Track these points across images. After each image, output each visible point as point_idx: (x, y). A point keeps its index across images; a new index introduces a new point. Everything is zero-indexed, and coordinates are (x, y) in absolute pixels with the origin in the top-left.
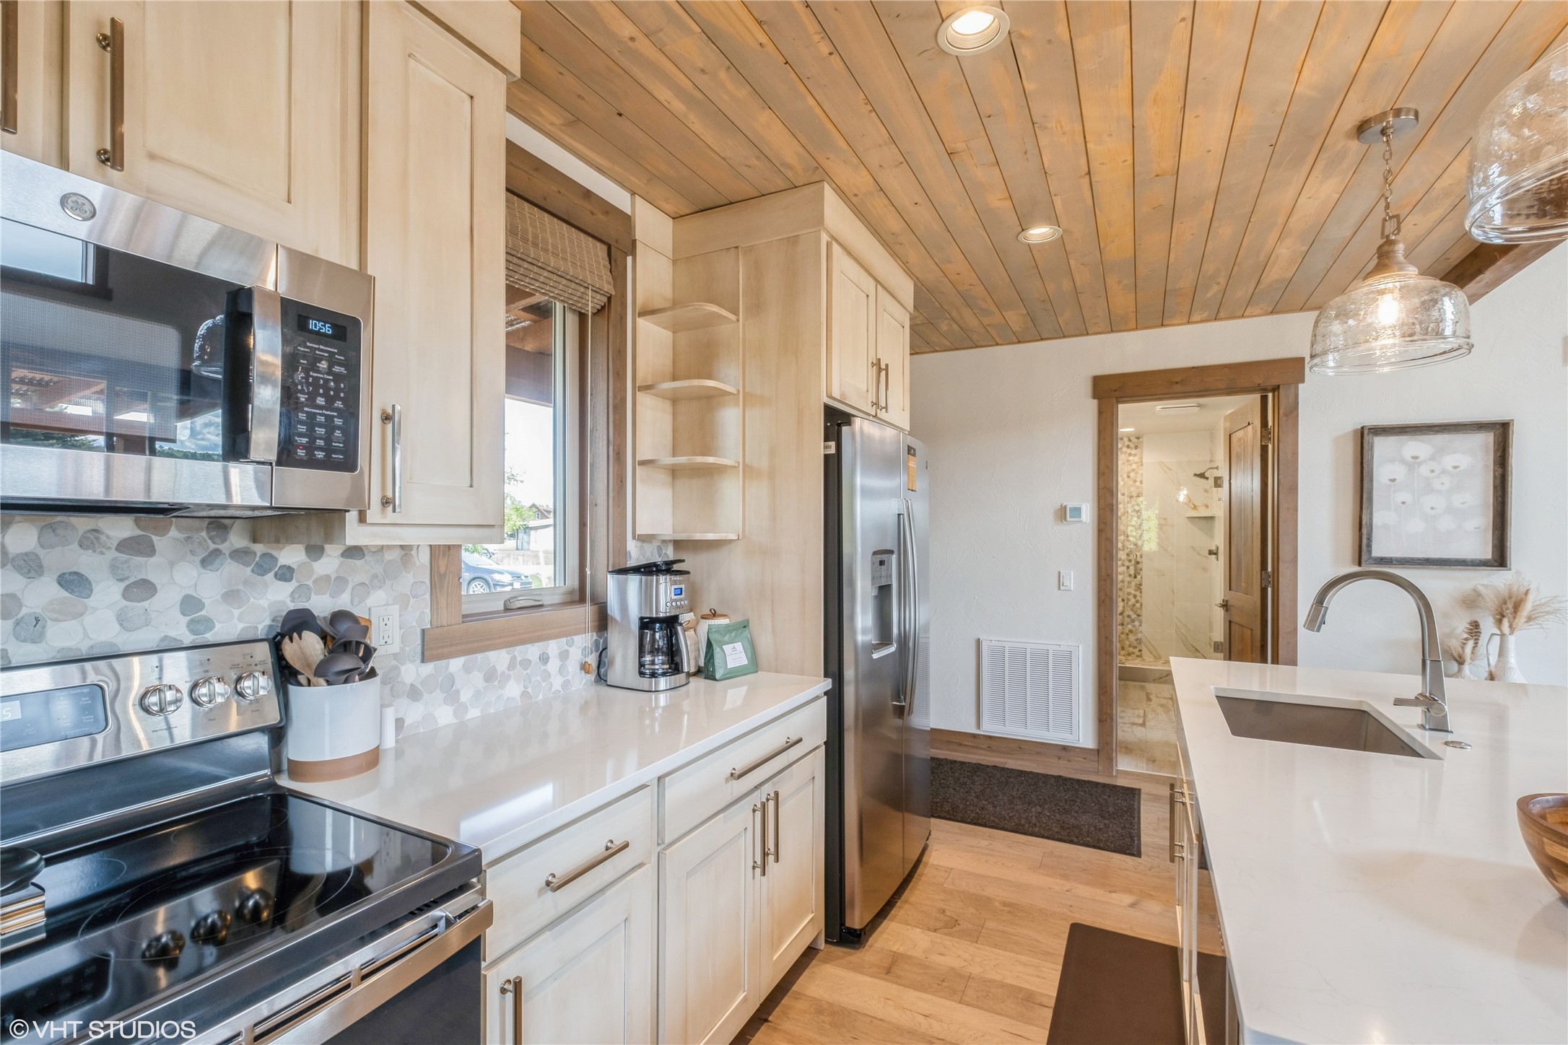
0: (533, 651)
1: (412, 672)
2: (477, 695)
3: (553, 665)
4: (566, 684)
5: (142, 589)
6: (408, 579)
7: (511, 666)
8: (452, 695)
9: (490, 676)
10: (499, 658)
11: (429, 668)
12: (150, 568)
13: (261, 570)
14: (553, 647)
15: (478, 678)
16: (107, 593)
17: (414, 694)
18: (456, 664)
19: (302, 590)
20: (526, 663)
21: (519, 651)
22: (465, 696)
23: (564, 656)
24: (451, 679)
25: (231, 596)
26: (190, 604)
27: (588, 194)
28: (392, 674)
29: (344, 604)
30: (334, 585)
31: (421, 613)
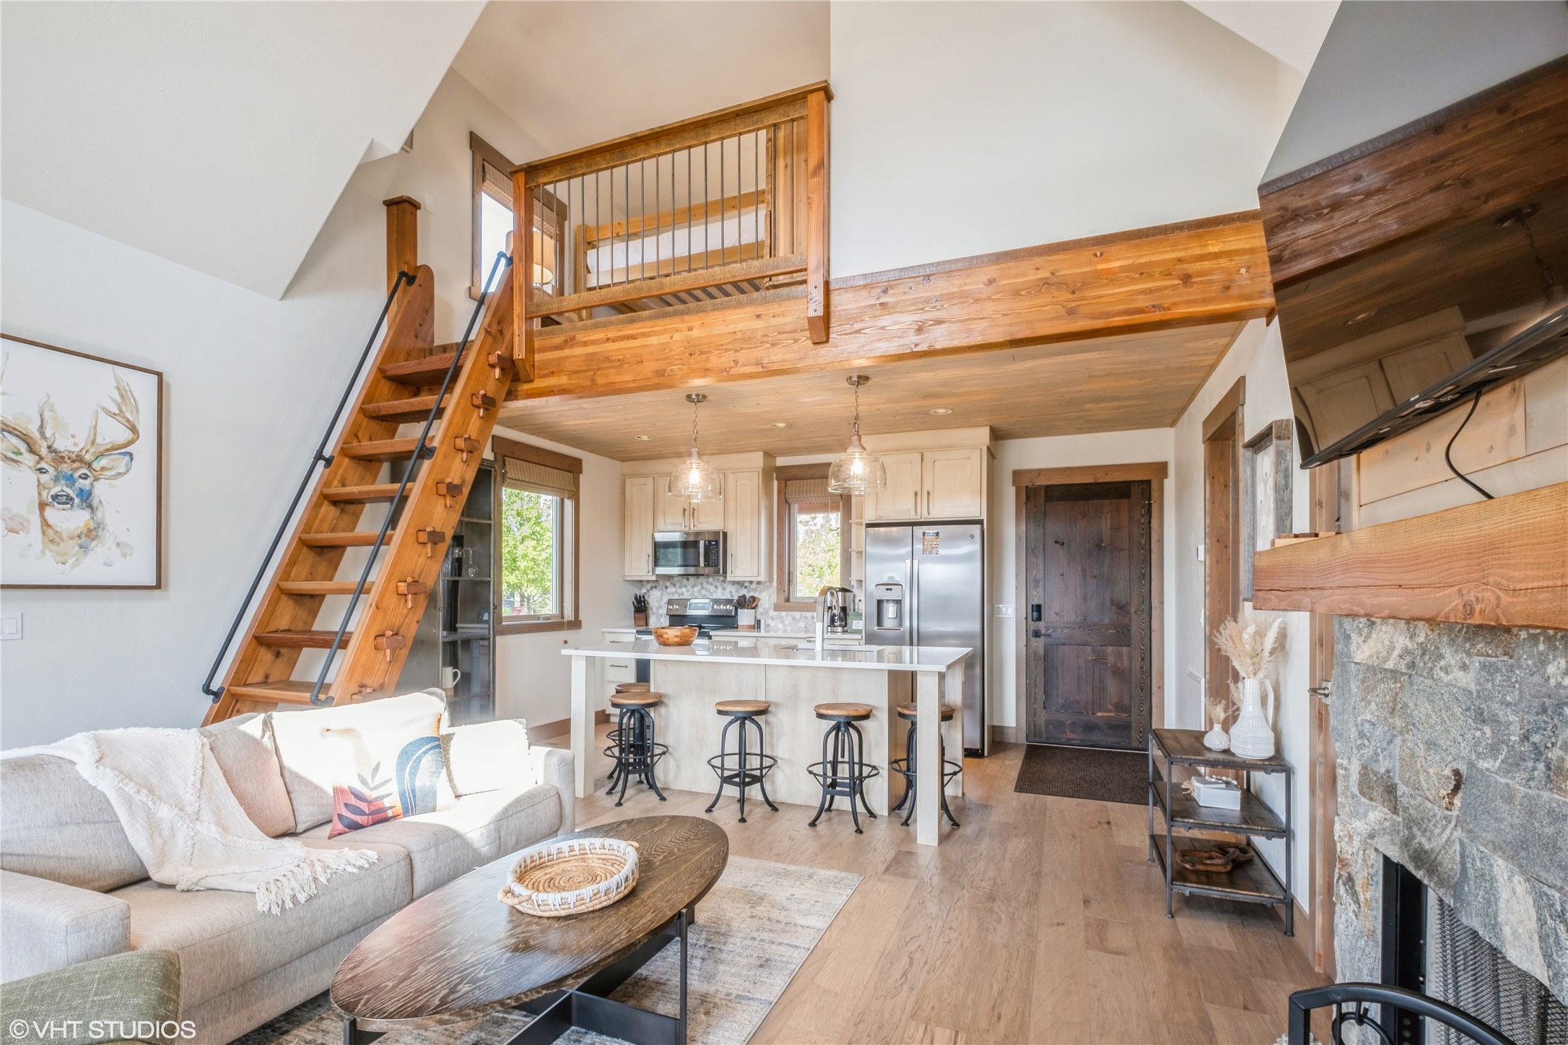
0: (808, 614)
1: (772, 613)
2: (790, 623)
5: (724, 589)
6: (771, 590)
7: (801, 617)
8: (783, 622)
9: (794, 619)
10: (797, 614)
11: (776, 613)
13: (742, 586)
14: (816, 615)
15: (790, 619)
16: (720, 589)
17: (773, 619)
18: (784, 613)
19: (748, 592)
20: (806, 618)
21: (804, 613)
22: (786, 623)
24: (782, 618)
25: (737, 591)
26: (731, 592)
28: (766, 613)
29: (756, 595)
30: (755, 590)
31: (774, 599)
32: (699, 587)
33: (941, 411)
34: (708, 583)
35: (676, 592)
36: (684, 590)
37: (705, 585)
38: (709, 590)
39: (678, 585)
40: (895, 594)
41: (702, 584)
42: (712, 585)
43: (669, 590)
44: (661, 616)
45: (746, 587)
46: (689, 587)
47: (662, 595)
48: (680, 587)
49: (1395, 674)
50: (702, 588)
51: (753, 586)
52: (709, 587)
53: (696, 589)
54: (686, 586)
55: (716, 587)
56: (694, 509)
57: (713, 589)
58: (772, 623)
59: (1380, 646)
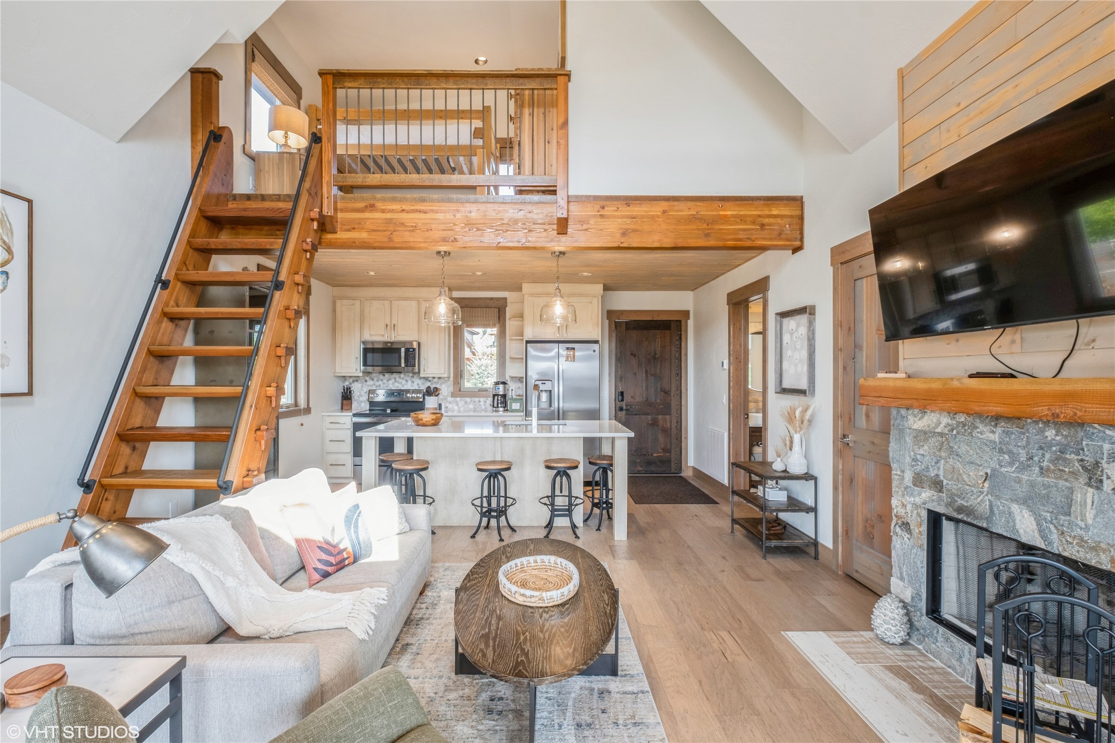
0: (477, 399)
1: (450, 399)
2: (463, 406)
3: (482, 403)
4: (486, 408)
5: (413, 382)
6: (449, 383)
7: (471, 401)
8: (457, 404)
9: (466, 402)
10: (468, 400)
11: (453, 399)
12: (414, 379)
13: (427, 381)
14: (482, 399)
15: (463, 403)
16: (410, 382)
17: (450, 403)
18: (458, 399)
19: (432, 384)
20: (475, 402)
21: (474, 399)
22: (460, 405)
23: (485, 402)
24: (457, 402)
25: (423, 384)
26: (418, 384)
27: (492, 299)
28: (446, 399)
29: (438, 386)
30: (437, 383)
31: (451, 389)
32: (393, 380)
33: (585, 274)
34: (400, 378)
35: (374, 384)
36: (380, 383)
37: (398, 379)
38: (401, 383)
39: (375, 379)
40: (548, 386)
41: (395, 378)
42: (403, 379)
43: (368, 383)
44: (362, 402)
45: (430, 381)
46: (385, 381)
47: (362, 386)
48: (378, 381)
49: (941, 434)
50: (396, 381)
51: (436, 380)
52: (401, 380)
53: (390, 382)
54: (382, 380)
55: (407, 381)
56: (394, 325)
57: (404, 382)
58: (450, 406)
59: (930, 422)
